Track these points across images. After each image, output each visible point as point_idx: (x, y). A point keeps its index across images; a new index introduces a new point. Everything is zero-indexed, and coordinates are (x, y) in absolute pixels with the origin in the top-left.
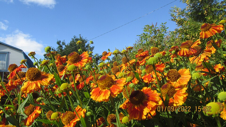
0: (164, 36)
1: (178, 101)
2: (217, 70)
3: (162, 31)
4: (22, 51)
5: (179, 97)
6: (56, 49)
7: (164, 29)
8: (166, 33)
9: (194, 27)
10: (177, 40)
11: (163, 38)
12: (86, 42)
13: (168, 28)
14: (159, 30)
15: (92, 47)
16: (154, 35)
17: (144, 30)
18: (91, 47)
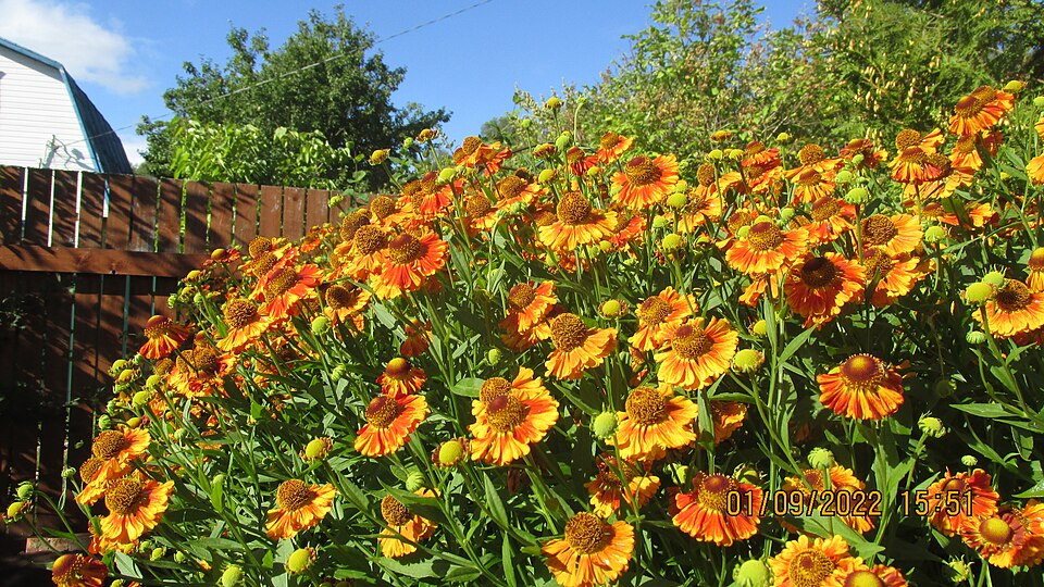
0: (742, 46)
1: (896, 286)
2: (979, 223)
3: (737, 25)
4: (62, 71)
5: (900, 277)
6: (221, 69)
7: (745, 12)
8: (750, 32)
9: (887, 28)
10: (800, 69)
11: (737, 57)
12: (370, 44)
13: (763, 9)
14: (722, 20)
15: (393, 71)
16: (699, 39)
17: (655, 14)
18: (392, 69)
